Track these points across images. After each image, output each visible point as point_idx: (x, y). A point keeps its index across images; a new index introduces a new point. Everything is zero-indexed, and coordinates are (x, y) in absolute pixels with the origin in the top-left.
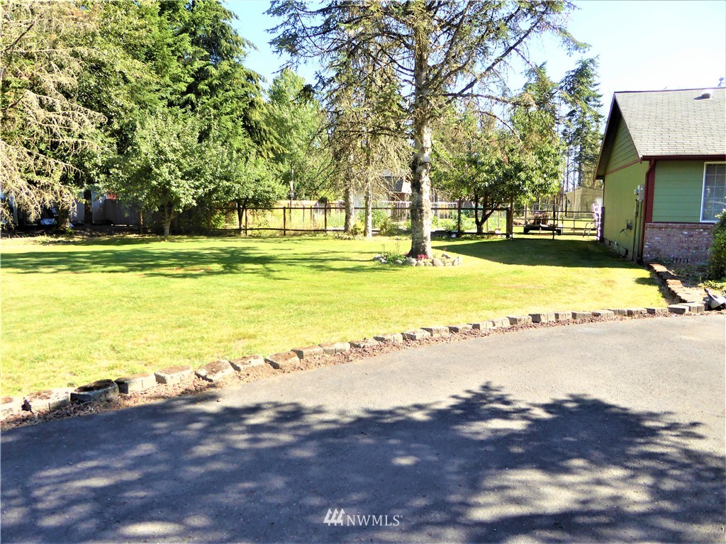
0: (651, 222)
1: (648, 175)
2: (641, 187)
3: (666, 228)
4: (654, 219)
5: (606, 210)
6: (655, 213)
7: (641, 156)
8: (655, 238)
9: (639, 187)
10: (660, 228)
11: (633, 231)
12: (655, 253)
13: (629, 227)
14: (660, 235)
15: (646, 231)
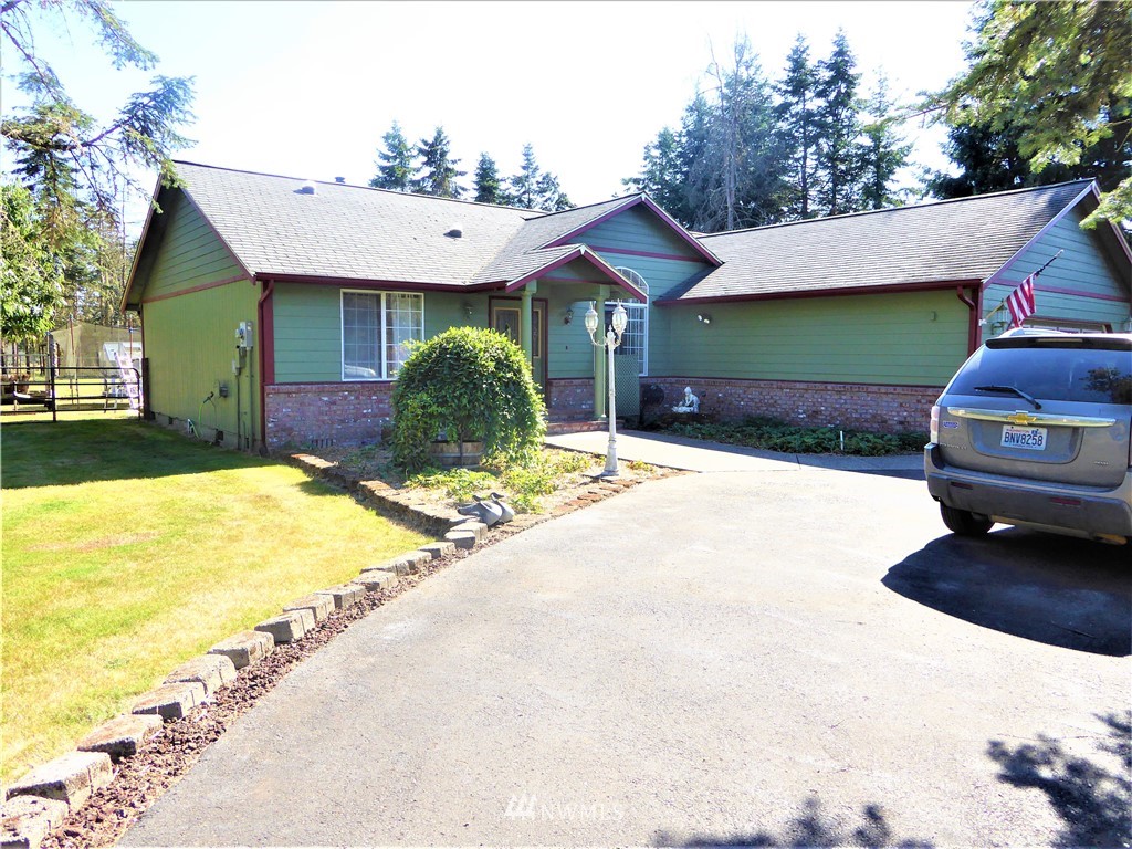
0: (273, 384)
1: (261, 305)
2: (247, 326)
3: (298, 392)
4: (278, 379)
5: (153, 365)
6: (278, 368)
7: (253, 273)
8: (282, 409)
9: (243, 326)
10: (289, 393)
11: (232, 400)
12: (284, 434)
13: (224, 393)
14: (290, 405)
15: (267, 399)
